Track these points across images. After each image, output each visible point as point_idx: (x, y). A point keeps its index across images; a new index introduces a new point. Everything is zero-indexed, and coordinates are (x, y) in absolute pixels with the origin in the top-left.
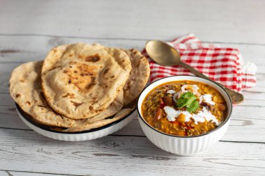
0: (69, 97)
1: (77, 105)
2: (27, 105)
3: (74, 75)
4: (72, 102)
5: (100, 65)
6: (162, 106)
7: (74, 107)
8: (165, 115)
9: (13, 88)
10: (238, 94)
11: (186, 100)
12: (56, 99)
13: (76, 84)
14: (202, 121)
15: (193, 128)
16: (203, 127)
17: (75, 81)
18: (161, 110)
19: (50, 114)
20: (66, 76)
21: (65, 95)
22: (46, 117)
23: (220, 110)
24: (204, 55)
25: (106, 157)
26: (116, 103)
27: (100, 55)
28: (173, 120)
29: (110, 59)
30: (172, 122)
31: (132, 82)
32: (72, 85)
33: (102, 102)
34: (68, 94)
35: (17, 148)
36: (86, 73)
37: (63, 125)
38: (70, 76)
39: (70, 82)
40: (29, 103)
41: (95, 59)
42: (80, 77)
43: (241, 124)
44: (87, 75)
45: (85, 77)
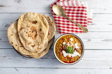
0: (30, 44)
1: (33, 46)
2: (16, 46)
4: (31, 46)
5: (38, 26)
7: (32, 48)
8: (63, 55)
12: (26, 44)
13: (31, 36)
14: (75, 56)
15: (72, 59)
16: (75, 58)
17: (31, 35)
18: (61, 52)
21: (28, 43)
22: (24, 52)
27: (37, 21)
28: (66, 57)
29: (41, 22)
30: (65, 57)
31: (50, 32)
33: (41, 45)
34: (30, 43)
36: (34, 30)
38: (28, 34)
39: (29, 36)
41: (35, 22)
42: (32, 33)
43: (87, 41)
44: (34, 31)
45: (33, 32)
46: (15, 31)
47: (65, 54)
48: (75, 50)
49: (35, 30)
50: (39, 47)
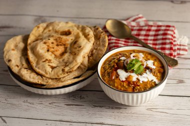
0: (47, 62)
1: (53, 68)
2: (16, 67)
3: (51, 45)
4: (49, 65)
5: (71, 38)
6: (116, 69)
7: (51, 69)
8: (118, 76)
9: (6, 54)
10: (174, 60)
11: (134, 65)
12: (38, 63)
13: (53, 52)
14: (146, 80)
15: (138, 86)
16: (146, 85)
17: (52, 50)
18: (115, 72)
19: (33, 75)
20: (45, 46)
21: (44, 60)
22: (30, 77)
23: (159, 72)
24: (149, 30)
25: (74, 106)
26: (82, 66)
27: (71, 30)
28: (124, 79)
29: (78, 34)
30: (123, 81)
31: (94, 51)
32: (50, 53)
33: (71, 66)
34: (47, 60)
35: (9, 100)
36: (61, 44)
37: (43, 83)
38: (48, 46)
39: (48, 51)
40: (18, 66)
41: (68, 33)
42: (56, 47)
43: (176, 82)
44: (61, 45)
45: (60, 47)
46: (22, 45)
47: (123, 75)
48: (147, 71)
49: (65, 45)
50: (67, 69)
